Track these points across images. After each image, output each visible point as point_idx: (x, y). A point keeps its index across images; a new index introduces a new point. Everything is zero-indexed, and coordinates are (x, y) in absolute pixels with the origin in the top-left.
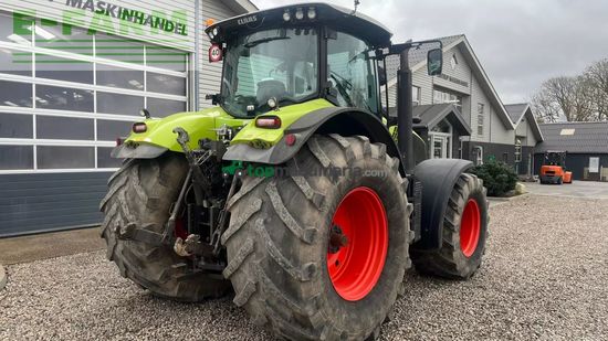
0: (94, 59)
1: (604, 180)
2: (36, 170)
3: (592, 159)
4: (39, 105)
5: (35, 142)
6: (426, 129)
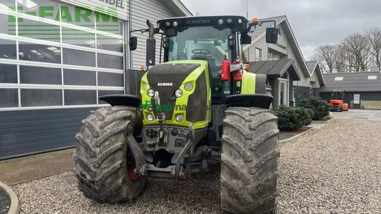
0: (60, 24)
1: (363, 108)
2: (20, 108)
3: (355, 95)
4: (21, 58)
5: (19, 86)
6: (279, 76)
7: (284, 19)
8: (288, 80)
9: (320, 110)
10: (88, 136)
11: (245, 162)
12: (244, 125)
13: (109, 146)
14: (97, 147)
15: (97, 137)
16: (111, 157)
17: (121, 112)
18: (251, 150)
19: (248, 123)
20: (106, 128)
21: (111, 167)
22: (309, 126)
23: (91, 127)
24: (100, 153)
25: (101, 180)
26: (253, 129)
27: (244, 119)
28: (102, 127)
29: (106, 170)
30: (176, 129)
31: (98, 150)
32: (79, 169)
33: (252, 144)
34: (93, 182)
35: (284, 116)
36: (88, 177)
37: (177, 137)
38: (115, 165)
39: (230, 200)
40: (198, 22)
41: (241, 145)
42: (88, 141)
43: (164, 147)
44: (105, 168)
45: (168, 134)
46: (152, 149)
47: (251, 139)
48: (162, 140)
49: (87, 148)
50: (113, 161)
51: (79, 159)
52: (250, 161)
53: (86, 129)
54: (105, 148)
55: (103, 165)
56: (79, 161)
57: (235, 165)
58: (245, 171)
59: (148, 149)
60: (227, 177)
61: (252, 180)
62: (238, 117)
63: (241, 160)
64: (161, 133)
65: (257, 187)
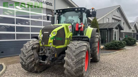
0: (30, 12)
2: (16, 40)
4: (16, 24)
6: (113, 29)
7: (119, 6)
8: (118, 30)
9: (132, 42)
10: (24, 50)
11: (72, 60)
12: (74, 47)
13: (30, 53)
14: (26, 53)
15: (27, 50)
16: (30, 57)
17: (36, 42)
18: (74, 56)
19: (75, 46)
20: (30, 47)
21: (30, 60)
22: (124, 48)
23: (25, 47)
24: (27, 55)
25: (27, 64)
26: (76, 49)
27: (74, 45)
28: (29, 47)
29: (29, 61)
30: (49, 48)
31: (26, 54)
32: (21, 61)
33: (74, 54)
34: (25, 65)
35: (113, 44)
36: (24, 63)
37: (50, 51)
38: (31, 60)
39: (68, 74)
40: (68, 10)
41: (71, 54)
42: (24, 51)
43: (45, 54)
44: (28, 60)
45: (47, 50)
46: (41, 55)
47: (75, 52)
48: (44, 51)
49: (23, 54)
50: (31, 58)
51: (21, 57)
52: (74, 60)
53: (24, 47)
54: (29, 53)
55: (28, 59)
56: (21, 58)
57: (68, 61)
58: (72, 64)
59: (40, 55)
60: (66, 65)
61: (74, 67)
62: (73, 44)
63: (71, 60)
64: (44, 49)
65: (76, 69)
